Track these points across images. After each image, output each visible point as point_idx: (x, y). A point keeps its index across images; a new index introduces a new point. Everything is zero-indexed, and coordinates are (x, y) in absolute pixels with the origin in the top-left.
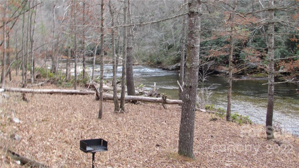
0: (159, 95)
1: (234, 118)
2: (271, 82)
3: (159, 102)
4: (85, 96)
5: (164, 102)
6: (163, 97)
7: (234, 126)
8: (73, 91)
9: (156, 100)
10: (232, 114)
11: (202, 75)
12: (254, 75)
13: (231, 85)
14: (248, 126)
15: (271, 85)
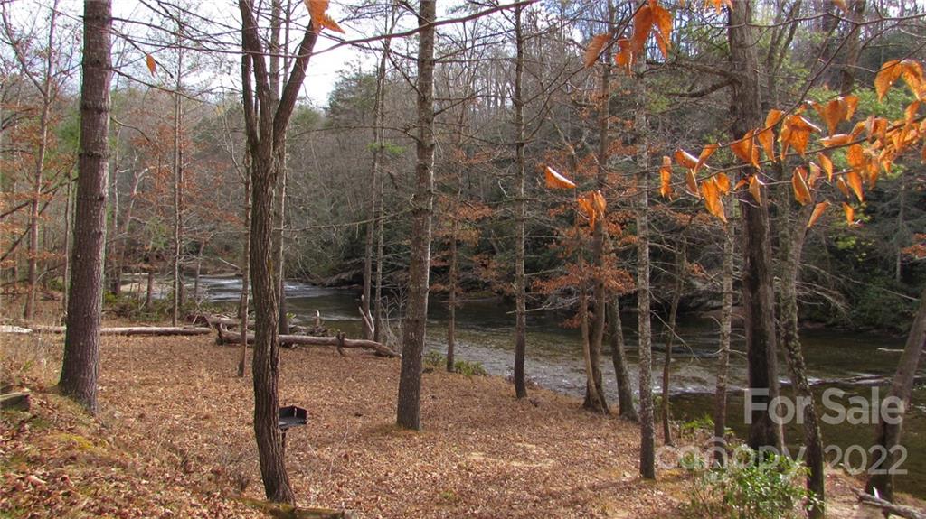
0: (326, 331)
1: (458, 367)
2: (521, 309)
3: (332, 343)
4: (195, 337)
5: (340, 344)
6: (338, 336)
7: (461, 379)
8: (171, 329)
9: (328, 340)
10: (456, 360)
11: (399, 296)
12: (473, 294)
13: (453, 315)
14: (482, 378)
15: (522, 314)
